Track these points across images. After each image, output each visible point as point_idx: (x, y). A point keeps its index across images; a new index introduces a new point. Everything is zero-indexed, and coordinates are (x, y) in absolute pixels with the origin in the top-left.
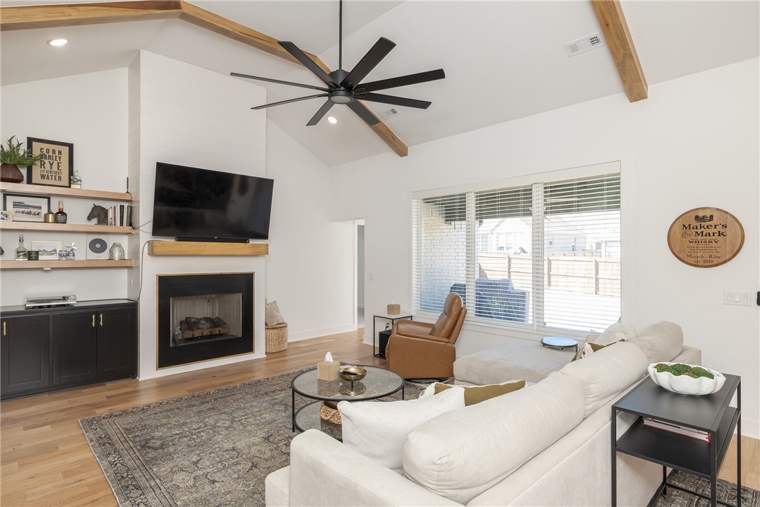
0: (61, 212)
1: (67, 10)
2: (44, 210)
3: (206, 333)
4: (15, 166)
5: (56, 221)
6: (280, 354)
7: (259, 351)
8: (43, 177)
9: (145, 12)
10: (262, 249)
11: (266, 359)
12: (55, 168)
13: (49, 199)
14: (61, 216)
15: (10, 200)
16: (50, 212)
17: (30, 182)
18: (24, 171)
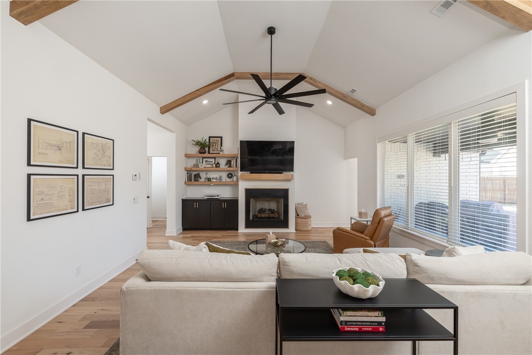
0: (218, 163)
1: (196, 92)
2: (214, 162)
3: (267, 216)
4: (204, 148)
5: (216, 167)
6: (306, 232)
7: (292, 228)
8: (213, 150)
9: (221, 83)
10: (290, 177)
11: (296, 233)
12: (216, 147)
13: (215, 158)
14: (218, 165)
15: (204, 160)
16: (215, 163)
17: (209, 153)
18: (207, 149)
